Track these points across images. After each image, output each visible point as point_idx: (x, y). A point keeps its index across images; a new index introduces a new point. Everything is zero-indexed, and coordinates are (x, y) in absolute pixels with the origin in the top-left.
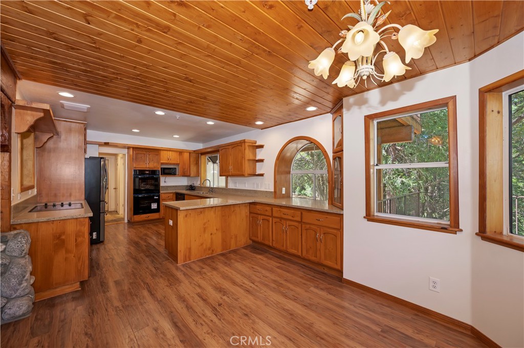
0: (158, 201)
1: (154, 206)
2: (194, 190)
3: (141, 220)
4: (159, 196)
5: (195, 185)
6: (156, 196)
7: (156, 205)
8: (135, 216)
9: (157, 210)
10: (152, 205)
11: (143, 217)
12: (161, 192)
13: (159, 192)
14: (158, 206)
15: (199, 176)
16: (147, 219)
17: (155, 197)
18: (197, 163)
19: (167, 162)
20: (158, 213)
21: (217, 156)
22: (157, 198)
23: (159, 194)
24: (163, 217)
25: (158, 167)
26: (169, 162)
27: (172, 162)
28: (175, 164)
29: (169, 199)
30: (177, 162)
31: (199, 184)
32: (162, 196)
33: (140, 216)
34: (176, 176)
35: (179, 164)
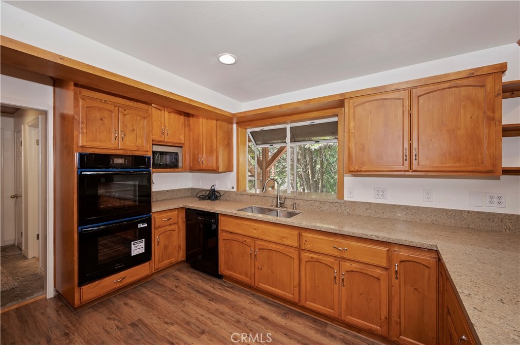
0: (146, 235)
1: (137, 248)
2: (218, 198)
4: (149, 221)
5: (218, 188)
6: (143, 222)
7: (143, 245)
8: (84, 288)
9: (145, 257)
10: (133, 247)
11: (110, 282)
12: (154, 210)
13: (150, 210)
14: (148, 246)
15: (232, 171)
16: (120, 285)
17: (141, 226)
20: (148, 263)
21: (285, 129)
22: (146, 225)
23: (150, 216)
24: (157, 269)
25: (145, 149)
26: (163, 140)
27: (169, 141)
28: (176, 145)
29: (170, 225)
30: (180, 142)
31: (233, 188)
32: (157, 220)
33: (99, 283)
34: (177, 170)
35: (183, 144)
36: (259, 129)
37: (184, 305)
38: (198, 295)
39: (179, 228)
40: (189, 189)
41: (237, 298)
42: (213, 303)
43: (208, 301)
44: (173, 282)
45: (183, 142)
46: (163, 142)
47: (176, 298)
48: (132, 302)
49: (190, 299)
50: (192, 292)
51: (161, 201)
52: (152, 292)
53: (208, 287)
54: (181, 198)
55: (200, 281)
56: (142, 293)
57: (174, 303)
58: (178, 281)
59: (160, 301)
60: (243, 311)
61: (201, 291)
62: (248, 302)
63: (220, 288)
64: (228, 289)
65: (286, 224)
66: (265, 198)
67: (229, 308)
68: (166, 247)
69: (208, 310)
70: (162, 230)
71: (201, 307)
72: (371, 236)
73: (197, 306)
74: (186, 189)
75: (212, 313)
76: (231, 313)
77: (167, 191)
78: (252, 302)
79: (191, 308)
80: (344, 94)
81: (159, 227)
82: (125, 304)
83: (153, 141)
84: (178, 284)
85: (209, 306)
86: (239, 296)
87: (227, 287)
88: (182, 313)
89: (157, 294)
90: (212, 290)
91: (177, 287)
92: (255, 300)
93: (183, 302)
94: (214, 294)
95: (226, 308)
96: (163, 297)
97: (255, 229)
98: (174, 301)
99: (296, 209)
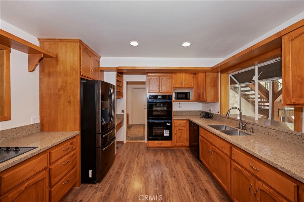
0: (170, 128)
1: (167, 133)
2: (211, 118)
3: (155, 146)
4: (171, 123)
5: (212, 112)
6: (169, 123)
7: (168, 132)
8: (149, 141)
9: (170, 138)
10: (165, 132)
11: (157, 143)
12: (174, 118)
13: (171, 119)
14: (171, 133)
15: (218, 102)
16: (159, 145)
17: (168, 124)
18: (215, 85)
19: (180, 86)
20: (171, 141)
22: (170, 124)
23: (172, 121)
24: (175, 145)
25: (170, 92)
26: (182, 86)
27: (185, 86)
28: (189, 88)
29: (182, 127)
30: (191, 86)
31: (219, 112)
32: (175, 124)
33: (153, 142)
34: (189, 101)
35: (193, 87)
36: (236, 73)
37: (177, 164)
38: (185, 164)
39: (186, 129)
40: (200, 111)
41: (202, 175)
42: (188, 170)
43: (187, 168)
44: (180, 153)
45: (193, 86)
46: (182, 87)
47: (176, 160)
48: (162, 154)
49: (181, 163)
50: (184, 161)
51: (184, 115)
52: (170, 154)
53: (192, 163)
54: (195, 115)
55: (191, 159)
56: (167, 152)
57: (174, 161)
58: (182, 154)
59: (170, 158)
60: (200, 182)
61: (188, 163)
62: (206, 179)
63: (198, 166)
64: (201, 168)
65: (223, 138)
66: (235, 121)
67: (194, 176)
68: (180, 137)
69: (184, 172)
70: (177, 128)
71: (182, 168)
72: (276, 165)
73: (181, 167)
74: (198, 111)
75: (184, 173)
76: (193, 178)
77: (187, 111)
78: (208, 181)
79: (178, 166)
80: (280, 32)
81: (176, 127)
82: (160, 153)
83: (173, 87)
84: (181, 155)
85: (185, 170)
86: (204, 174)
87: (201, 167)
88: (174, 166)
89: (171, 155)
90: (193, 165)
91: (180, 156)
92: (211, 181)
93: (177, 163)
94: (192, 167)
95: (192, 175)
96: (172, 157)
97: (211, 138)
98: (175, 161)
99: (253, 132)
